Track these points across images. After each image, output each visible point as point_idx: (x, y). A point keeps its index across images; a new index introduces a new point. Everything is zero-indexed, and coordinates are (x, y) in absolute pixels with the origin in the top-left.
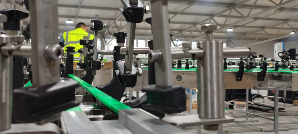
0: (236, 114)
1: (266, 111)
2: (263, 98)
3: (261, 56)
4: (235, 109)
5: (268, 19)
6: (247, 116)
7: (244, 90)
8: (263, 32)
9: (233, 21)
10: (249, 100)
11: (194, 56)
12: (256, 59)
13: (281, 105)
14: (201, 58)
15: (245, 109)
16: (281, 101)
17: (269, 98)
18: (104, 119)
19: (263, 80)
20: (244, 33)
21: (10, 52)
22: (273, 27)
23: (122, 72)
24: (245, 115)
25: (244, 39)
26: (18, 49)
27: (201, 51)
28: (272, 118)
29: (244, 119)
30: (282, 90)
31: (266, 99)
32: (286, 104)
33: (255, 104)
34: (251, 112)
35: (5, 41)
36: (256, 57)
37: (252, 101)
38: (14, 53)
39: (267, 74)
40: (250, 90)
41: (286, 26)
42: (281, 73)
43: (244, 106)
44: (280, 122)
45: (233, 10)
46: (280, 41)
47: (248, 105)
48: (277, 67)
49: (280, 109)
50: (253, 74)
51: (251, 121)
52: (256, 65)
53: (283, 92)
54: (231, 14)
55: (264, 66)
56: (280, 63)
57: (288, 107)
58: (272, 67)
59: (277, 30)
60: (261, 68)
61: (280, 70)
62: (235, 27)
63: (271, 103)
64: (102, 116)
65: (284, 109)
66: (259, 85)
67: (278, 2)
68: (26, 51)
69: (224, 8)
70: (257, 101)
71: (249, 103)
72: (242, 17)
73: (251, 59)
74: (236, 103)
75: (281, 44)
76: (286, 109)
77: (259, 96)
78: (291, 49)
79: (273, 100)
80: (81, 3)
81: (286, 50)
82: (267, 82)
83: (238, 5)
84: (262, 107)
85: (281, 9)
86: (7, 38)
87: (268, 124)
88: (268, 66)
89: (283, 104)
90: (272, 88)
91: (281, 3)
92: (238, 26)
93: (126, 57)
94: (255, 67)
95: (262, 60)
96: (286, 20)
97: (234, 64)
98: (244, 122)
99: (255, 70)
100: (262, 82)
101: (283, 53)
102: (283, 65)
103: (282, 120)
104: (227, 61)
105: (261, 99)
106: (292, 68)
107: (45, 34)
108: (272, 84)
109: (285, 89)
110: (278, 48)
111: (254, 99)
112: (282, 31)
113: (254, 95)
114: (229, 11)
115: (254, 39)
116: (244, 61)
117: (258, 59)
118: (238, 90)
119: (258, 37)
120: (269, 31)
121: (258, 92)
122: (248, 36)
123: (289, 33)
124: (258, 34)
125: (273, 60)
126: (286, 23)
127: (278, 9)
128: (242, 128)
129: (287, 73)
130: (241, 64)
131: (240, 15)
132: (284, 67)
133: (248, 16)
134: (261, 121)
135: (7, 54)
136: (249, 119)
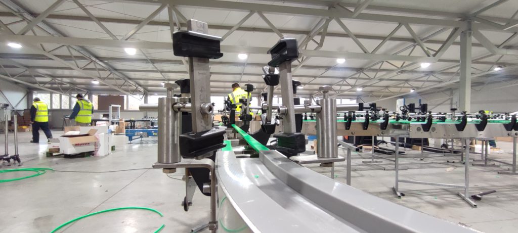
0: (363, 156)
1: (389, 154)
2: (386, 143)
3: (384, 110)
4: (363, 152)
5: (392, 80)
6: (373, 157)
7: (371, 137)
8: (387, 90)
9: (362, 82)
10: (375, 145)
11: (313, 110)
12: (380, 112)
13: (401, 149)
14: (319, 112)
15: (371, 152)
16: (402, 146)
17: (392, 144)
18: (251, 157)
19: (385, 129)
20: (371, 92)
21: (179, 109)
22: (395, 86)
23: (264, 122)
24: (371, 156)
25: (371, 96)
26: (184, 107)
27: (319, 107)
28: (394, 159)
29: (371, 160)
30: (403, 137)
31: (389, 144)
32: (406, 149)
33: (380, 148)
34: (376, 155)
35: (176, 102)
36: (379, 110)
37: (377, 146)
38: (182, 109)
39: (389, 124)
40: (375, 137)
41: (406, 85)
42: (401, 123)
43: (370, 150)
44: (399, 163)
45: (362, 74)
46: (401, 97)
47: (374, 149)
48: (398, 118)
49: (400, 153)
50: (377, 125)
51: (376, 162)
52: (380, 116)
53: (403, 138)
54: (360, 77)
55: (386, 118)
56: (401, 115)
57: (408, 151)
58: (394, 119)
59: (399, 89)
60: (384, 119)
61: (401, 121)
62: (364, 87)
63: (392, 148)
64: (249, 155)
65: (404, 152)
66: (382, 133)
67: (399, 66)
68: (188, 108)
69: (354, 72)
70: (381, 146)
71: (375, 148)
72: (369, 79)
73: (376, 112)
74: (364, 147)
75: (402, 100)
76: (406, 152)
77: (383, 142)
78: (410, 104)
79: (395, 145)
80: (243, 71)
81: (407, 105)
82: (389, 130)
83: (366, 69)
84: (385, 151)
85: (402, 72)
86: (177, 99)
87: (390, 164)
88: (389, 118)
89: (403, 148)
90: (393, 135)
91: (402, 66)
92: (366, 86)
93: (267, 111)
94: (379, 119)
95: (384, 113)
96: (407, 81)
97: (362, 116)
98: (370, 162)
99: (378, 121)
100: (384, 131)
101: (403, 107)
102: (403, 116)
103: (401, 161)
104: (356, 114)
105: (385, 144)
106: (410, 119)
107: (200, 96)
108: (393, 132)
109: (405, 137)
110: (400, 103)
111: (379, 144)
112: (403, 90)
113: (379, 141)
114: (359, 74)
115: (379, 96)
116: (370, 114)
117: (381, 113)
118: (366, 137)
119: (383, 94)
120: (392, 89)
121: (383, 139)
122: (374, 94)
123: (410, 91)
124: (383, 92)
125: (394, 113)
126: (407, 83)
127: (399, 72)
128: (369, 167)
129: (406, 123)
130: (367, 116)
131: (367, 77)
132: (404, 118)
133: (374, 78)
134: (385, 162)
135: (177, 110)
136: (375, 160)
